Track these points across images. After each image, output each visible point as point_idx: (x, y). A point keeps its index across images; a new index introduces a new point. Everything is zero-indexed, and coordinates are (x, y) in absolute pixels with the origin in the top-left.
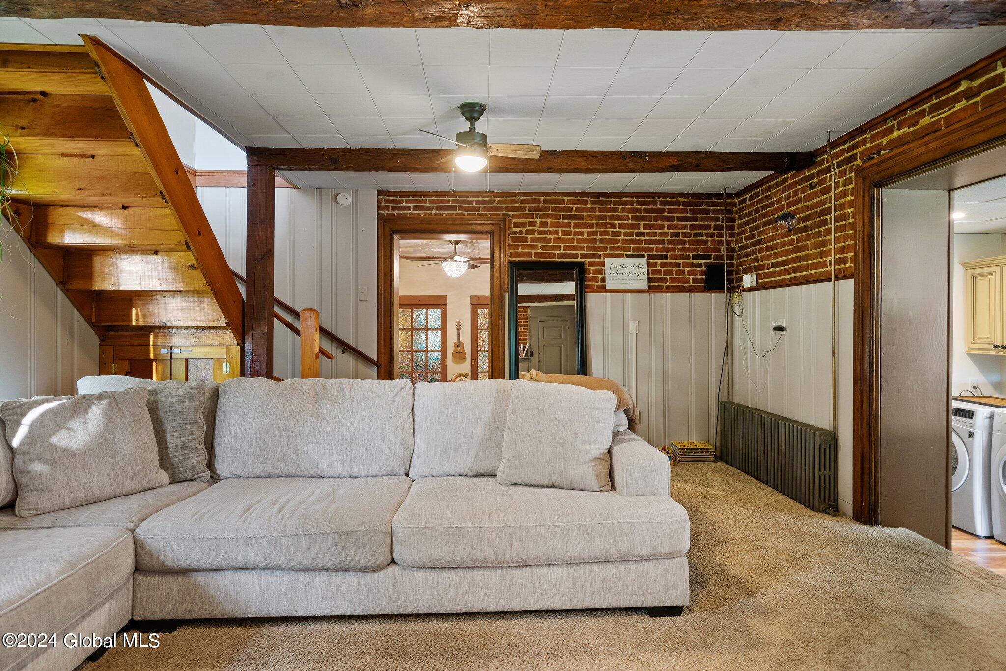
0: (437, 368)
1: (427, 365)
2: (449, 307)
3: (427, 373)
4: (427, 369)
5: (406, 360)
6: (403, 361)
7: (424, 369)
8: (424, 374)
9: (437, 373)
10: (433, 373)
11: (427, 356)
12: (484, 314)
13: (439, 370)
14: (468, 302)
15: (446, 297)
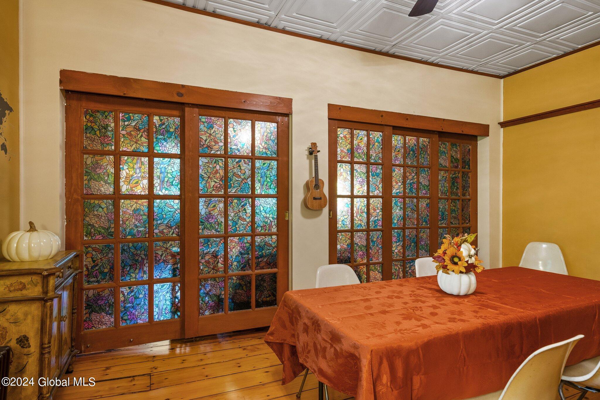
0: (270, 226)
1: (253, 222)
2: (296, 119)
3: (253, 234)
4: (253, 229)
5: (215, 213)
6: (209, 215)
7: (249, 229)
8: (249, 238)
9: (271, 235)
10: (265, 235)
11: (253, 206)
12: (345, 137)
13: (274, 230)
14: (325, 114)
15: (290, 101)
